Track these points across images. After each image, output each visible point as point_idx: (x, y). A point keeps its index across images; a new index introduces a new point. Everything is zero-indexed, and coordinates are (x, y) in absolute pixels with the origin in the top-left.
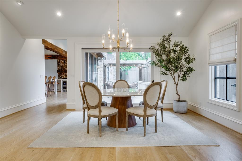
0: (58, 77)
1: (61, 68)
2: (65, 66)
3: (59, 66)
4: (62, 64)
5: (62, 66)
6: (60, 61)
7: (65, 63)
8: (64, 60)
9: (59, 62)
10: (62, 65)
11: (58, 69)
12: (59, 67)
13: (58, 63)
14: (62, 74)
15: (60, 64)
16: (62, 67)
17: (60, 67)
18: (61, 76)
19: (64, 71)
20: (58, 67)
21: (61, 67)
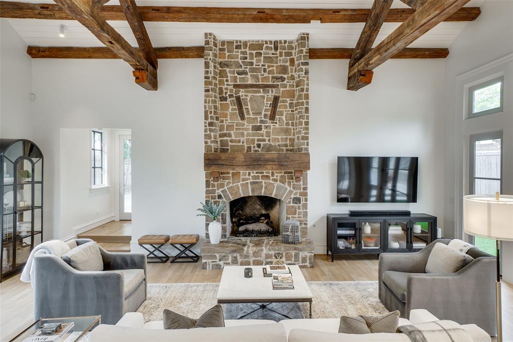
0: (207, 192)
1: (221, 141)
2: (243, 135)
3: (211, 130)
4: (228, 121)
5: (225, 135)
6: (218, 105)
7: (243, 118)
8: (238, 98)
9: (216, 107)
10: (230, 127)
11: (208, 148)
12: (215, 137)
13: (206, 118)
14: (228, 178)
15: (217, 119)
16: (230, 135)
17: (219, 139)
18: (222, 186)
19: (240, 158)
20: (207, 136)
21: (221, 136)
